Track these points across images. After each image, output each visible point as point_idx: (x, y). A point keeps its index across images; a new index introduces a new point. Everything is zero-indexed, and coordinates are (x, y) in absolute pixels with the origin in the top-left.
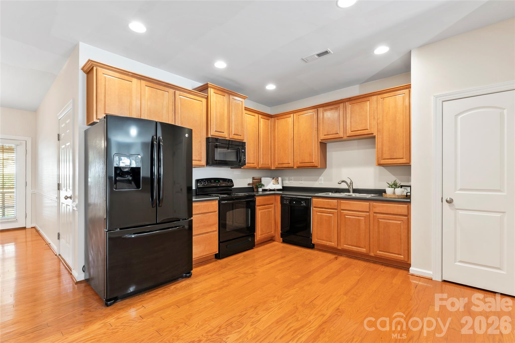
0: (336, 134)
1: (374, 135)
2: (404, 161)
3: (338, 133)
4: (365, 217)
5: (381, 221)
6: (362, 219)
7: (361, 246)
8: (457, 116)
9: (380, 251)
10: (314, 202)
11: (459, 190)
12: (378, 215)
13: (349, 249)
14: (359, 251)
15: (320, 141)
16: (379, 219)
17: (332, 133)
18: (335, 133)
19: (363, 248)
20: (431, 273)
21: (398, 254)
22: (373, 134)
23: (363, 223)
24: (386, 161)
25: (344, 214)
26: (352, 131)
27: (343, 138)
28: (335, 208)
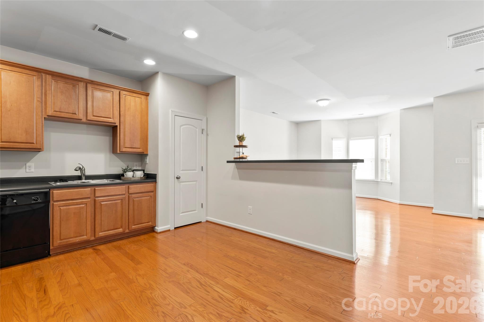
0: (73, 114)
1: (116, 125)
2: (141, 150)
3: (75, 114)
4: (122, 199)
5: (136, 200)
6: (119, 202)
7: (118, 227)
8: (181, 126)
9: (134, 225)
10: (55, 196)
11: (181, 171)
12: (133, 195)
13: (106, 235)
14: (117, 232)
15: (45, 117)
16: (133, 199)
17: (67, 112)
18: (72, 112)
19: (120, 228)
20: (169, 226)
21: (148, 222)
22: (115, 123)
23: (119, 206)
24: (128, 150)
25: (100, 201)
26: (94, 116)
27: (82, 121)
28: (89, 196)
